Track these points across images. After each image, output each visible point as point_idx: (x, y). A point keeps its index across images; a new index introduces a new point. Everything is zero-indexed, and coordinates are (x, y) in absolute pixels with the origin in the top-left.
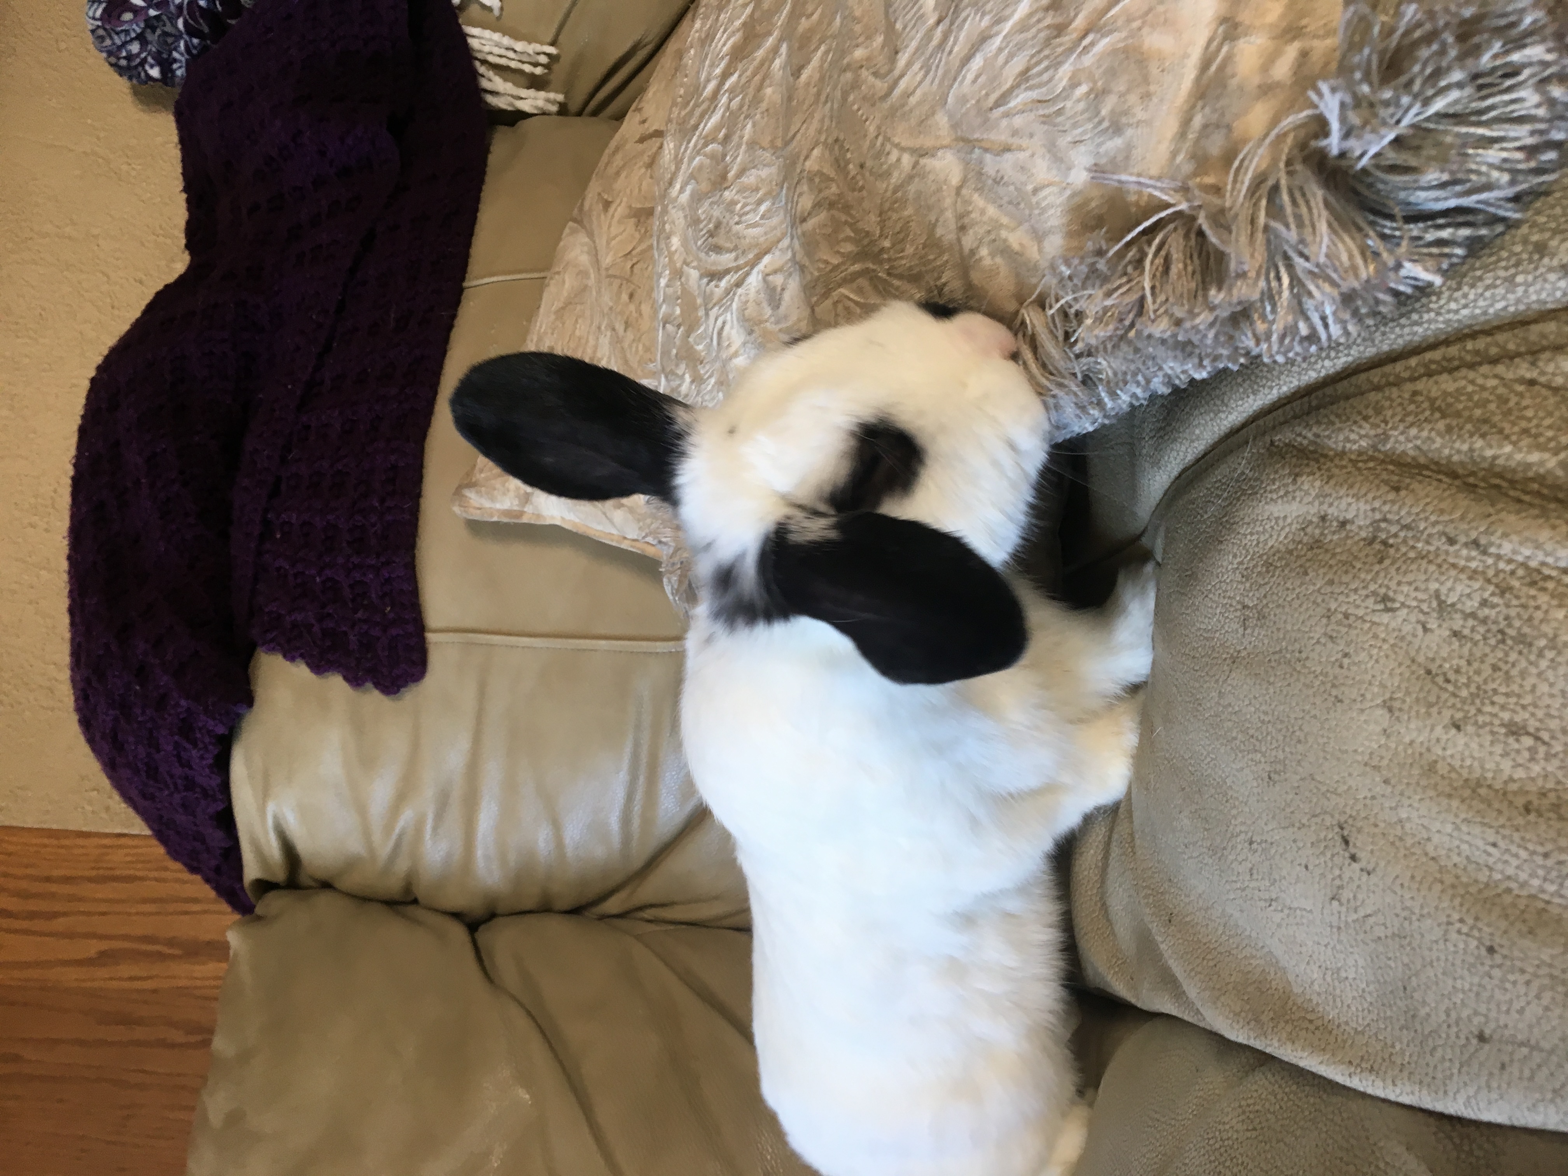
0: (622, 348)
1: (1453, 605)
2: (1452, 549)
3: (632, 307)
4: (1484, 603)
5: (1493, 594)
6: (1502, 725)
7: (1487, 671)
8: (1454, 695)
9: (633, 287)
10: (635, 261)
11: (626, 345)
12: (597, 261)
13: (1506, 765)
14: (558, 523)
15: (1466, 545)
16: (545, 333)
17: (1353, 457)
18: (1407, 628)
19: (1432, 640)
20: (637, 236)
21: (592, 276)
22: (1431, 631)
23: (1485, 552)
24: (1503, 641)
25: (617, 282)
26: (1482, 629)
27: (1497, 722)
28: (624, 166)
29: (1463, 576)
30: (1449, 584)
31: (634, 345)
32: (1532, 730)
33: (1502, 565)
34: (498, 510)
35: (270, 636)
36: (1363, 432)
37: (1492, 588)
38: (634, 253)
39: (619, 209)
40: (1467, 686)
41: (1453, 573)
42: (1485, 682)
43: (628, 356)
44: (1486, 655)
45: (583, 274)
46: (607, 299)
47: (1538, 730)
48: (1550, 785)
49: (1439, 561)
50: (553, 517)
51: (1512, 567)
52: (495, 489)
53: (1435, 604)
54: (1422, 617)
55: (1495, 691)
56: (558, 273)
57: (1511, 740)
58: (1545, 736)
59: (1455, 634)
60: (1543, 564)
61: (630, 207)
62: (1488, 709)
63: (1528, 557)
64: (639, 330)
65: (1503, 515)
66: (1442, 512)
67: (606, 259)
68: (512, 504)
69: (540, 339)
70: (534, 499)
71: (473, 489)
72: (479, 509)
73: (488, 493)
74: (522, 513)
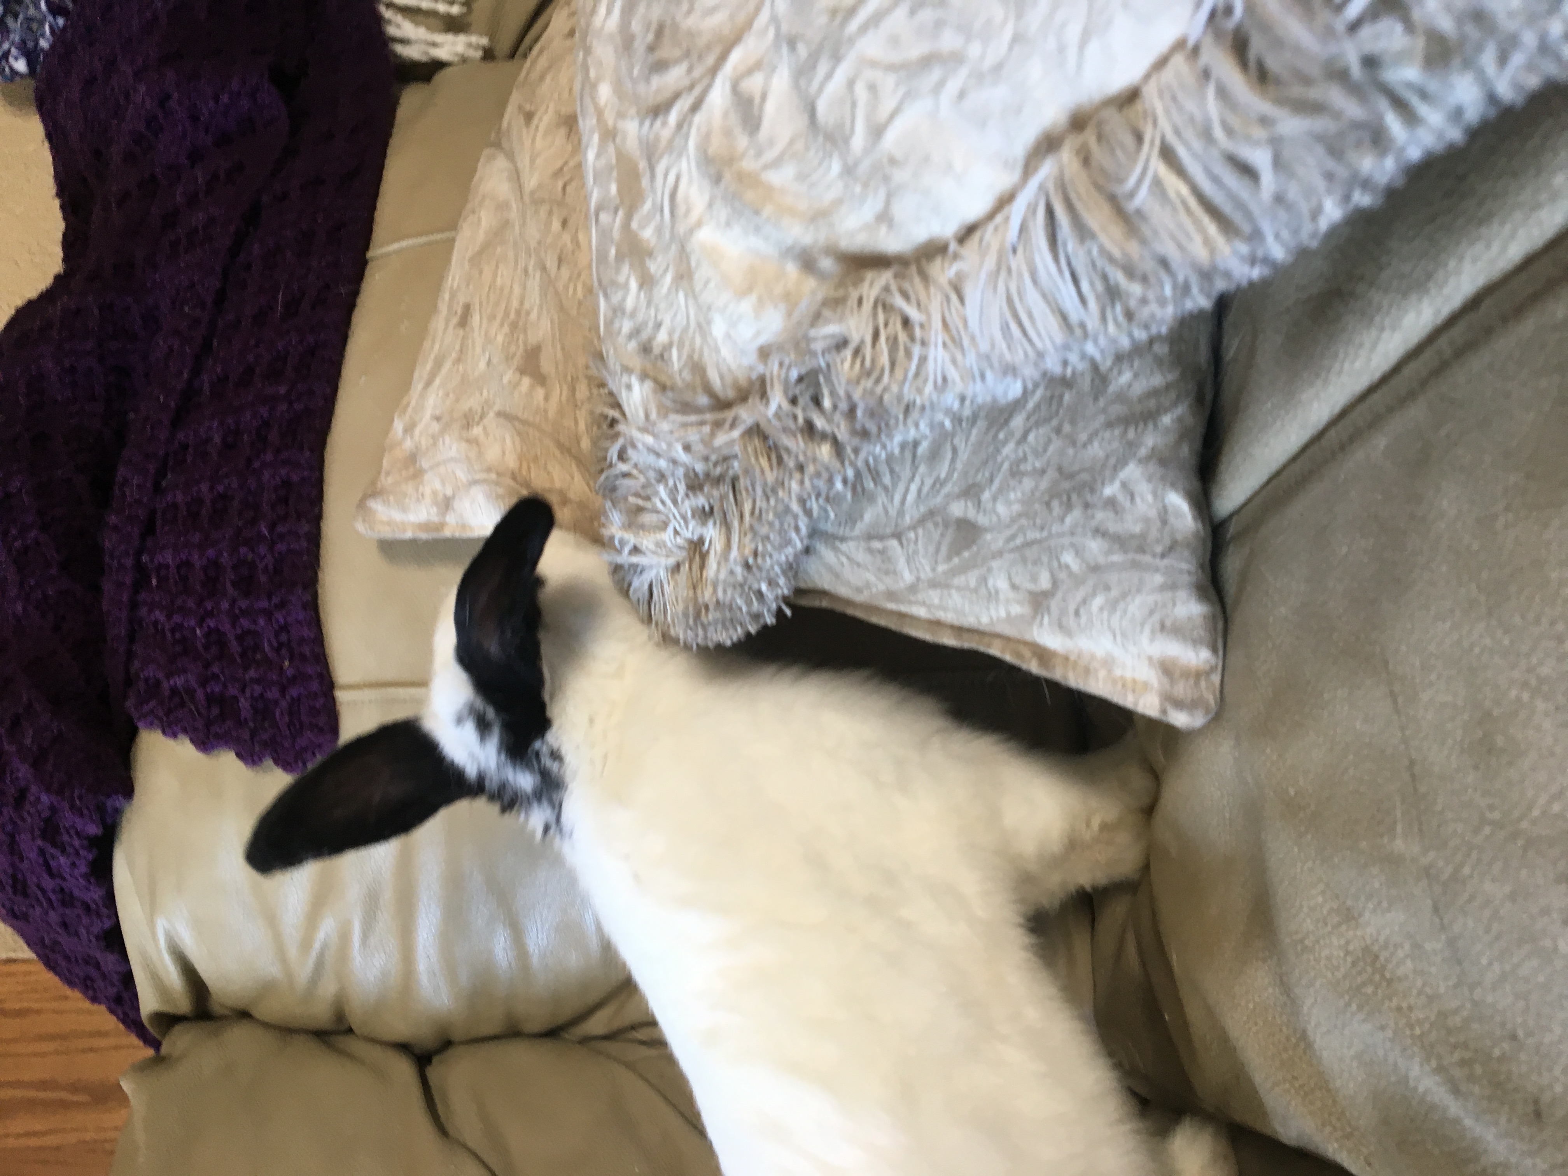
0: (556, 291)
3: (566, 238)
9: (565, 211)
10: (567, 178)
11: (560, 286)
12: (520, 186)
16: (459, 287)
20: (570, 147)
21: (514, 206)
25: (544, 210)
28: (550, 67)
34: (412, 524)
35: (146, 708)
38: (565, 169)
39: (546, 119)
45: (502, 206)
46: (533, 232)
50: (482, 527)
52: (405, 496)
56: (473, 211)
61: (559, 114)
67: (531, 182)
68: (428, 514)
69: (453, 296)
70: (456, 504)
71: (379, 499)
72: (389, 523)
73: (398, 502)
74: (444, 524)
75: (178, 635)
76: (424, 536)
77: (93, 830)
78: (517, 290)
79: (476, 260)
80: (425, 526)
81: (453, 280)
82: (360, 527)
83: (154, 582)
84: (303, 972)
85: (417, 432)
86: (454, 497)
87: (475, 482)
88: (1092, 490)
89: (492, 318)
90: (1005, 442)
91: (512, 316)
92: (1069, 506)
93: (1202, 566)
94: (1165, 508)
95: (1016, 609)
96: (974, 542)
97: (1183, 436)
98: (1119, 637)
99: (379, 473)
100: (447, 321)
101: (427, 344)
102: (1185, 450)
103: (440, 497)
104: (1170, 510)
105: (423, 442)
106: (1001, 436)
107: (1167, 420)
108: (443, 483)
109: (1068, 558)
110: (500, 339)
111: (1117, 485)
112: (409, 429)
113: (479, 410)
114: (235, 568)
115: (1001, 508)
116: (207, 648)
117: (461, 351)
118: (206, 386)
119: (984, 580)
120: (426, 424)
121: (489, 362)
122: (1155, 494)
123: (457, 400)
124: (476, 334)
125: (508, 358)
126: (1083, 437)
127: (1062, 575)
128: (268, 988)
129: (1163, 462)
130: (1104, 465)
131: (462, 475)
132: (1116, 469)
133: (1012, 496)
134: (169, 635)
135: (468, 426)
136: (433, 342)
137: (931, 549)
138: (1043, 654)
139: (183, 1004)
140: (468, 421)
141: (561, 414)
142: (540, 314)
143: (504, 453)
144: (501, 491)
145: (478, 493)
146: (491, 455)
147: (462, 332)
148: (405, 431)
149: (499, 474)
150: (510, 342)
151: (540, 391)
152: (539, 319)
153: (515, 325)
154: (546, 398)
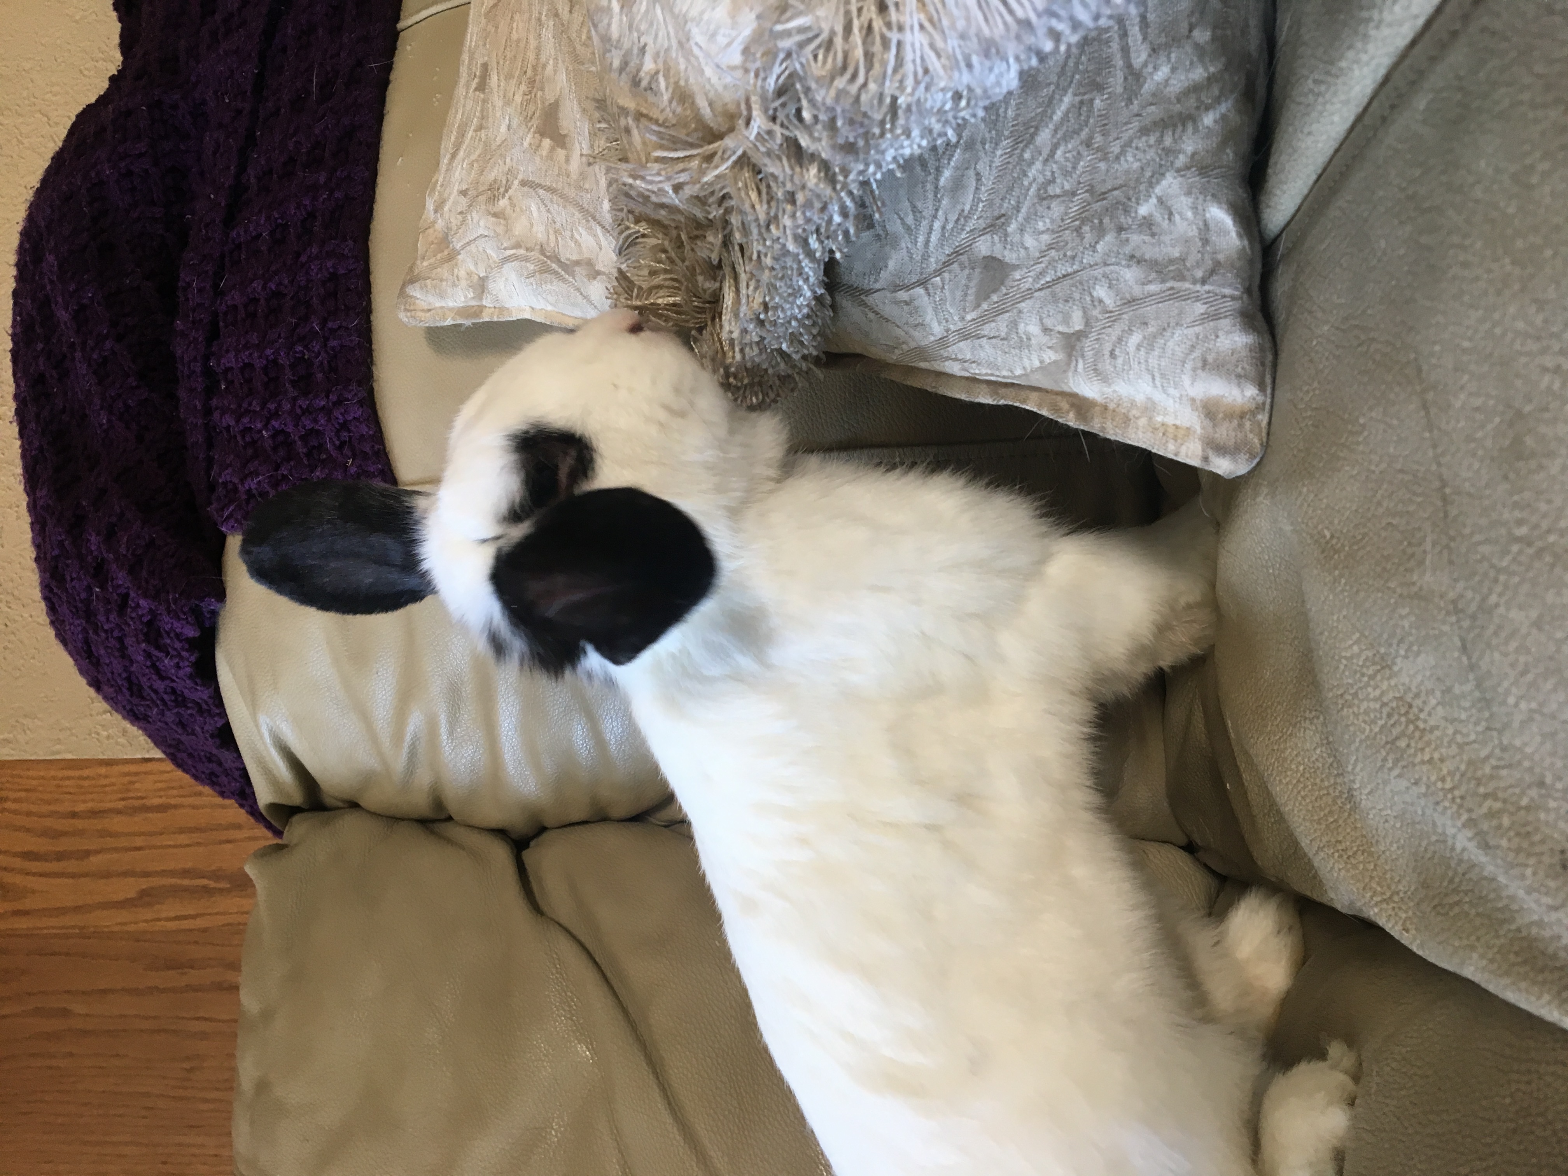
0: (569, 39)
14: (527, 316)
16: (477, 46)
34: (451, 309)
35: (227, 513)
50: (518, 309)
52: (441, 280)
68: (466, 297)
69: (471, 58)
70: (491, 286)
71: (417, 285)
72: (429, 310)
73: (435, 287)
74: (482, 308)
75: (248, 439)
76: (465, 321)
77: (191, 632)
78: (533, 43)
79: (492, 14)
80: (463, 312)
81: (471, 39)
82: (402, 316)
83: (223, 387)
84: (399, 763)
85: (446, 209)
86: (487, 277)
87: (506, 260)
88: (1126, 211)
89: (509, 76)
90: (1031, 163)
91: (530, 73)
92: (1101, 232)
93: (1248, 291)
94: (1206, 224)
95: (1050, 356)
96: (1002, 283)
97: (1228, 137)
98: (1158, 379)
99: (416, 259)
100: (468, 86)
101: (451, 114)
102: (1229, 155)
103: (475, 278)
104: (1212, 226)
105: (453, 220)
106: (1027, 155)
107: (1209, 119)
108: (476, 263)
109: (1101, 292)
110: (518, 99)
111: (1153, 200)
112: (438, 208)
113: (504, 182)
114: (292, 366)
115: (1029, 241)
116: (275, 449)
117: (483, 118)
118: (253, 180)
119: (1014, 325)
120: (455, 202)
121: (509, 127)
122: (1194, 208)
123: (482, 172)
124: (496, 98)
125: (528, 119)
126: (1116, 149)
127: (1095, 313)
128: (368, 779)
129: (1203, 170)
130: (1138, 181)
131: (494, 254)
132: (1151, 185)
133: (1041, 225)
134: (239, 438)
135: (493, 199)
136: (457, 110)
137: (959, 294)
138: (1081, 405)
139: (296, 797)
140: (494, 192)
141: (583, 176)
142: (556, 65)
143: (532, 225)
144: (532, 267)
145: (510, 272)
146: (519, 228)
147: (482, 96)
148: (436, 211)
149: (527, 249)
150: (528, 102)
151: (561, 153)
152: (555, 71)
153: (532, 82)
154: (567, 160)
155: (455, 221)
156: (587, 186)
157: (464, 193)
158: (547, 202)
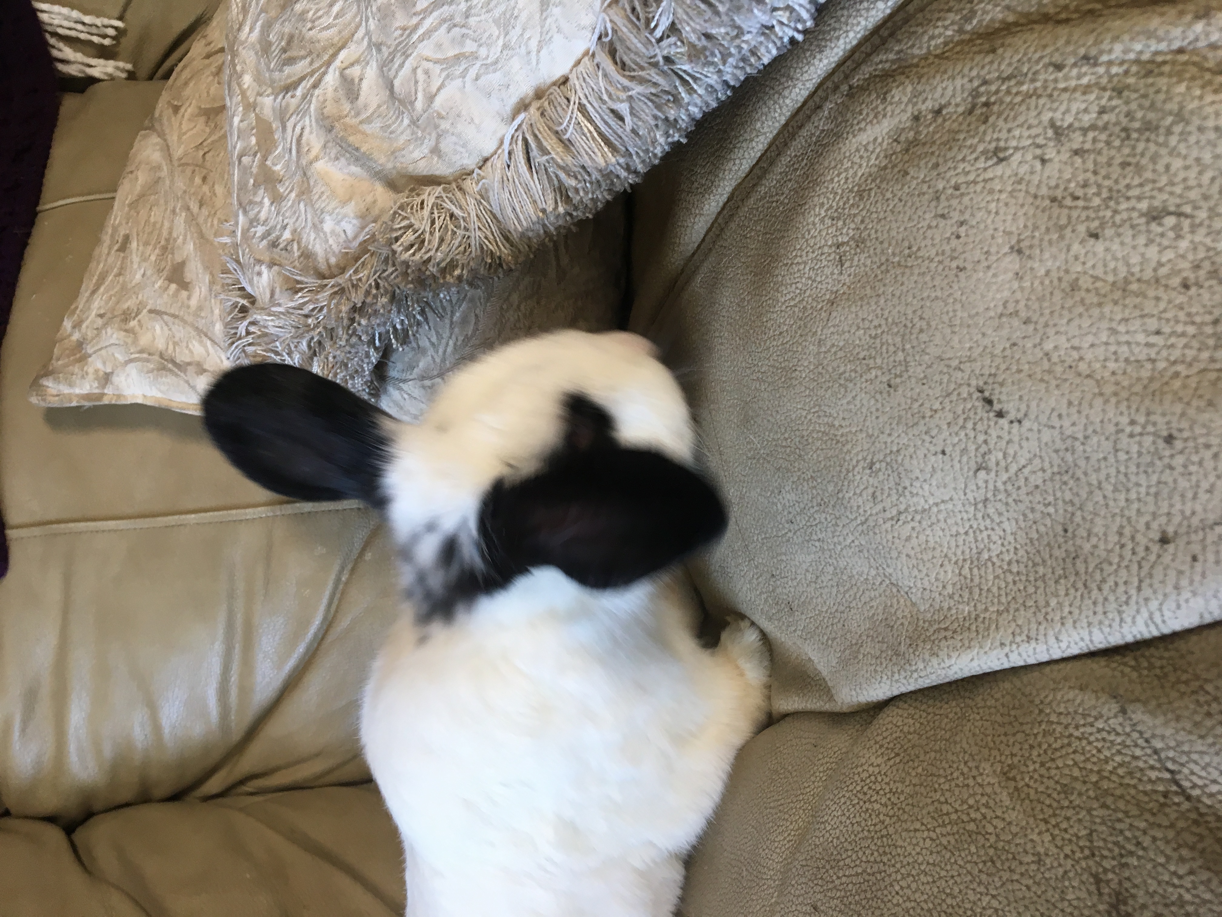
0: (198, 224)
1: (1070, 126)
2: (1060, 75)
3: (205, 189)
4: (1102, 111)
5: (1110, 99)
6: (1142, 215)
7: (1116, 171)
8: (1086, 208)
9: (205, 171)
10: (206, 149)
11: (201, 220)
12: (170, 155)
13: (1152, 252)
14: (140, 401)
15: (1075, 65)
16: (120, 224)
17: (938, 52)
18: (1023, 169)
19: (1052, 170)
20: (208, 130)
21: (165, 168)
22: (1050, 160)
23: (1095, 65)
24: (1128, 137)
25: (189, 170)
26: (1103, 137)
27: (1135, 214)
28: (191, 78)
29: (1078, 95)
30: (1063, 108)
31: (210, 220)
32: (1172, 209)
33: (1114, 70)
34: (77, 395)
36: (947, 23)
37: (1108, 94)
38: (205, 144)
39: (189, 110)
40: (1098, 194)
41: (1065, 96)
42: (1116, 182)
43: (204, 230)
44: (1112, 158)
45: (155, 168)
46: (180, 184)
47: (1178, 206)
48: (1201, 254)
49: (1049, 91)
50: (134, 396)
51: (1125, 67)
52: (72, 374)
53: (1050, 133)
54: (1038, 152)
55: (1128, 187)
56: (131, 172)
57: (1154, 226)
58: (1187, 209)
59: (1076, 152)
60: (1157, 53)
61: (200, 108)
62: (1124, 206)
63: (1141, 52)
64: (213, 207)
65: (1108, 24)
66: (1045, 47)
67: (178, 152)
68: (91, 387)
69: (115, 230)
70: (115, 379)
71: (51, 378)
72: (57, 395)
73: (66, 379)
74: (103, 395)
76: (87, 404)
78: (167, 224)
79: (134, 205)
80: (88, 397)
81: (115, 219)
82: (34, 400)
85: (84, 326)
86: (112, 373)
87: (131, 361)
89: (147, 244)
91: (163, 243)
99: (51, 358)
100: (110, 248)
101: (93, 265)
103: (101, 374)
105: (89, 333)
108: (104, 363)
110: (153, 258)
112: (77, 325)
113: (136, 310)
117: (122, 268)
120: (91, 320)
121: (144, 275)
123: (118, 302)
124: (134, 256)
125: (160, 271)
131: (120, 357)
135: (126, 320)
136: (98, 263)
140: (126, 316)
141: (200, 308)
142: (185, 239)
143: (154, 339)
144: (152, 366)
145: (132, 370)
146: (144, 340)
147: (122, 255)
148: (74, 327)
149: (150, 354)
150: (161, 260)
151: (184, 294)
152: (184, 243)
153: (165, 249)
154: (189, 298)
155: (90, 334)
156: (203, 314)
157: (101, 316)
158: (170, 324)
